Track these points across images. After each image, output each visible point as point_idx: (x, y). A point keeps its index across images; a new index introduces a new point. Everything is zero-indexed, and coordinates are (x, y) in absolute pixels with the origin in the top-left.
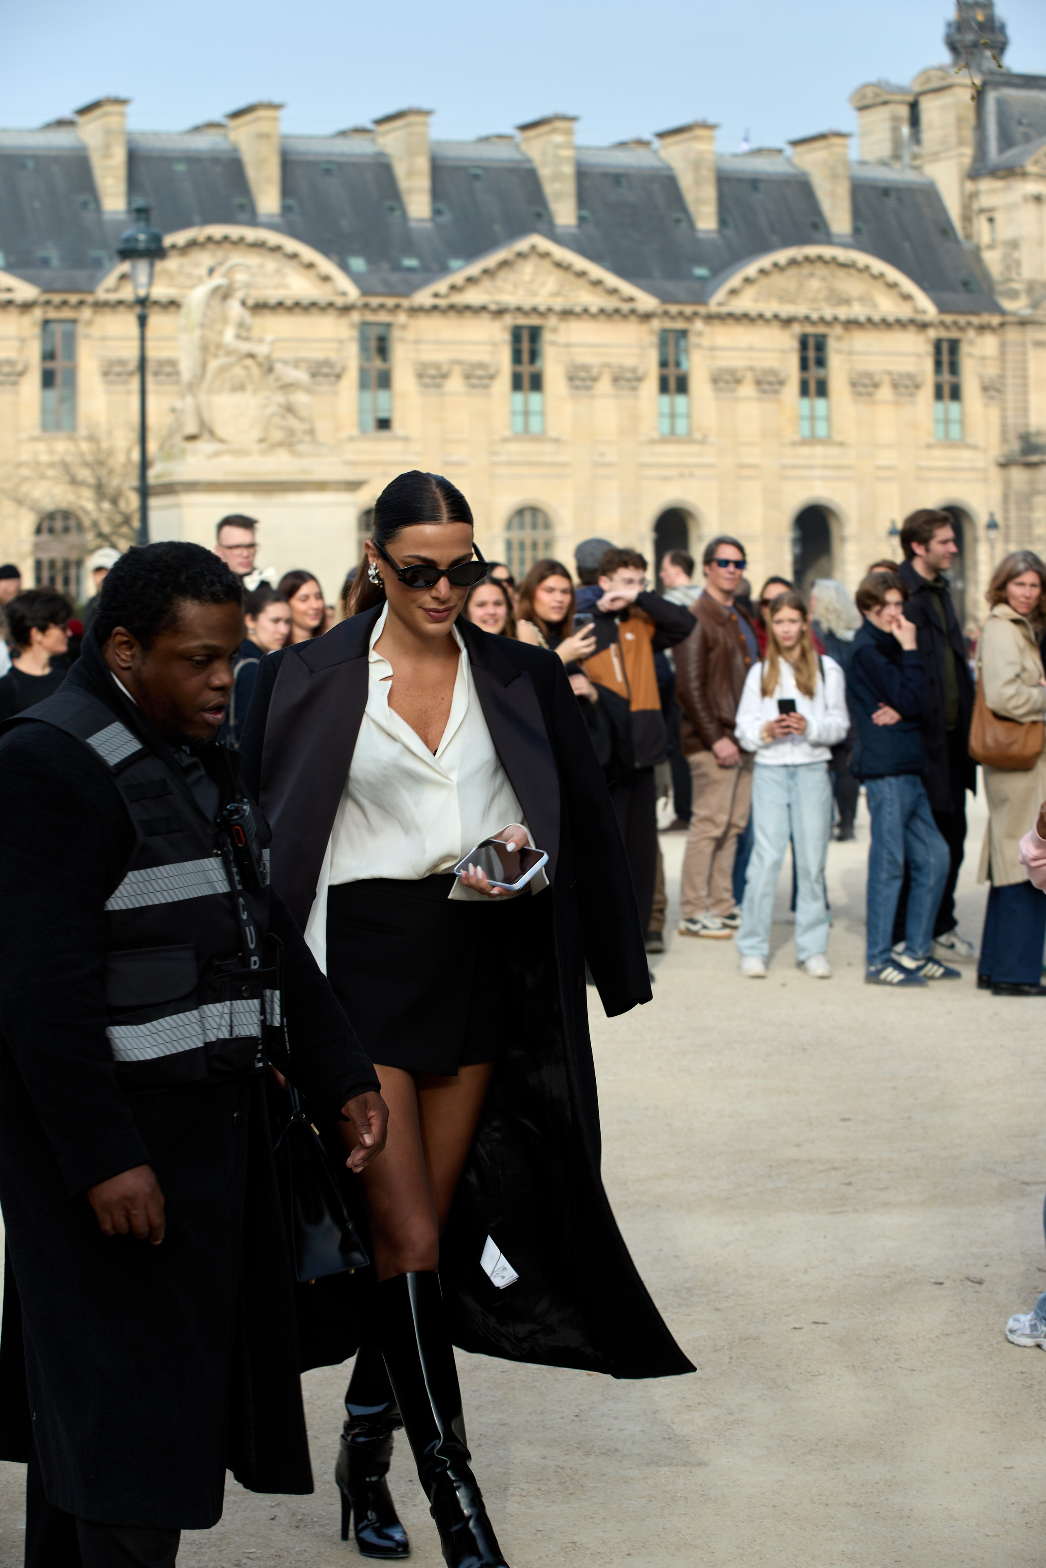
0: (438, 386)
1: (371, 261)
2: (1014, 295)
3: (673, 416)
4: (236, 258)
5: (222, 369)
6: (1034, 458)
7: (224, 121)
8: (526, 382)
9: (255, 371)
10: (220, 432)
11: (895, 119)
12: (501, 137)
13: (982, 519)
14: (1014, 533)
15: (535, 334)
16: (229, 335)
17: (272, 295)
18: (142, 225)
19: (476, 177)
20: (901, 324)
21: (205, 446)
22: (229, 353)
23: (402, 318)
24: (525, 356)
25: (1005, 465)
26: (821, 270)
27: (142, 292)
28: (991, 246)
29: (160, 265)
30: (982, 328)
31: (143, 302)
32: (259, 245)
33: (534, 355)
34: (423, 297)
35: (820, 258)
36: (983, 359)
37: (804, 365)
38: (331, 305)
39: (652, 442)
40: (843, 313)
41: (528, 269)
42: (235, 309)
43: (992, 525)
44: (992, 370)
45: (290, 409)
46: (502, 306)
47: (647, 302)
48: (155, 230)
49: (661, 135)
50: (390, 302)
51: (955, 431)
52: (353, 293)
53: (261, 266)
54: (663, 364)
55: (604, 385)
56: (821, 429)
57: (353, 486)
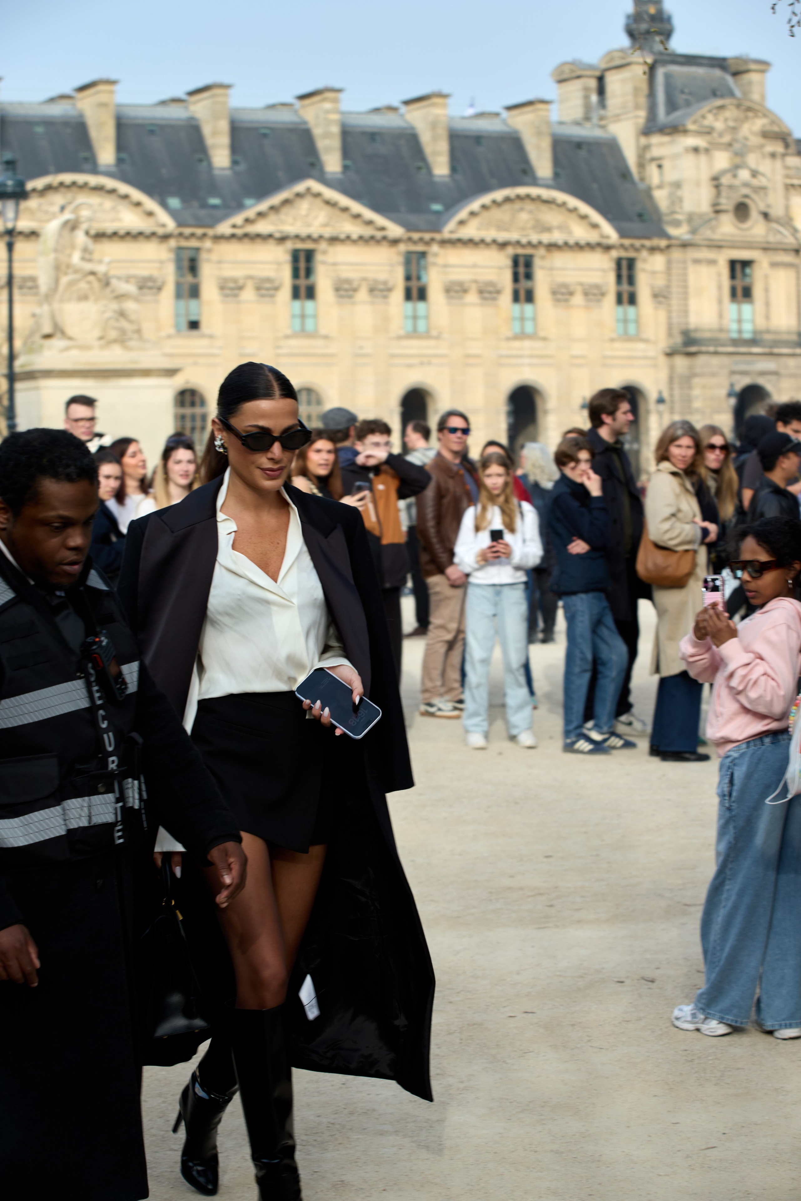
0: (236, 296)
1: (185, 200)
2: (677, 224)
3: (415, 318)
4: (82, 198)
5: (71, 284)
6: (693, 349)
7: (73, 94)
8: (303, 292)
9: (96, 285)
10: (69, 331)
11: (586, 89)
12: (284, 105)
13: (652, 394)
14: (677, 406)
15: (309, 255)
16: (76, 258)
17: (109, 227)
18: (10, 173)
19: (265, 135)
20: (590, 247)
21: (57, 343)
22: (76, 271)
23: (208, 244)
24: (302, 272)
25: (670, 354)
26: (529, 206)
27: (10, 225)
28: (660, 187)
29: (24, 205)
30: (653, 250)
31: (10, 233)
32: (99, 189)
33: (309, 272)
34: (224, 228)
35: (528, 196)
36: (654, 273)
37: (516, 278)
38: (154, 234)
39: (400, 338)
40: (546, 238)
41: (304, 206)
43: (661, 401)
44: (660, 282)
45: (122, 314)
46: (285, 234)
47: (395, 230)
48: (20, 177)
49: (407, 103)
50: (199, 231)
51: (632, 329)
52: (171, 225)
53: (101, 205)
54: (408, 278)
55: (363, 295)
56: (529, 328)
57: (171, 372)
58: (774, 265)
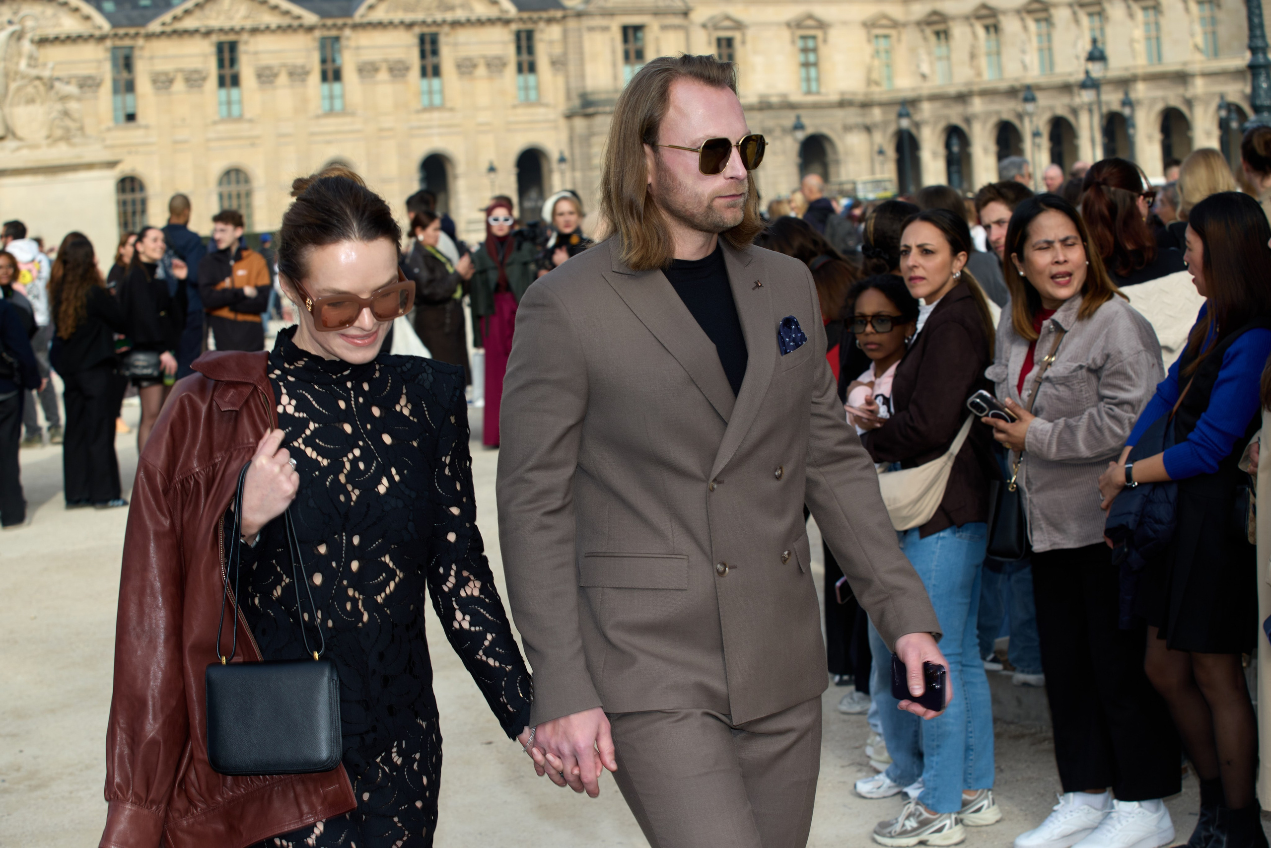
0: (167, 88)
1: (118, 3)
3: (331, 97)
4: (27, 9)
5: (19, 89)
6: (591, 110)
8: (228, 80)
9: (42, 88)
10: (20, 132)
13: (554, 156)
14: (577, 165)
15: (233, 47)
16: (23, 65)
17: (51, 32)
20: (491, 22)
21: (10, 144)
22: (23, 77)
23: (140, 42)
24: (227, 62)
25: (569, 116)
30: (550, 21)
33: (233, 61)
34: (155, 26)
36: (551, 42)
37: (423, 55)
38: (91, 36)
39: (318, 117)
40: (449, 16)
41: (227, 1)
42: (26, 46)
43: (562, 160)
44: (558, 50)
45: (66, 114)
46: (210, 29)
47: (310, 18)
50: (132, 31)
51: (533, 95)
52: (106, 27)
53: (43, 13)
54: (324, 61)
55: (283, 79)
56: (437, 100)
57: (112, 164)
58: (664, 28)
